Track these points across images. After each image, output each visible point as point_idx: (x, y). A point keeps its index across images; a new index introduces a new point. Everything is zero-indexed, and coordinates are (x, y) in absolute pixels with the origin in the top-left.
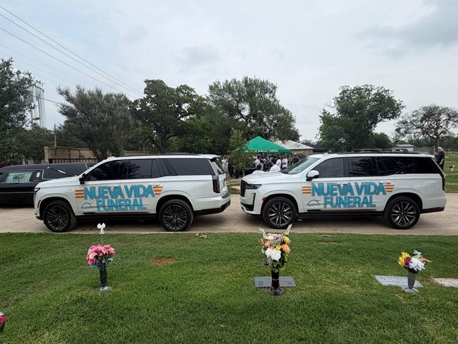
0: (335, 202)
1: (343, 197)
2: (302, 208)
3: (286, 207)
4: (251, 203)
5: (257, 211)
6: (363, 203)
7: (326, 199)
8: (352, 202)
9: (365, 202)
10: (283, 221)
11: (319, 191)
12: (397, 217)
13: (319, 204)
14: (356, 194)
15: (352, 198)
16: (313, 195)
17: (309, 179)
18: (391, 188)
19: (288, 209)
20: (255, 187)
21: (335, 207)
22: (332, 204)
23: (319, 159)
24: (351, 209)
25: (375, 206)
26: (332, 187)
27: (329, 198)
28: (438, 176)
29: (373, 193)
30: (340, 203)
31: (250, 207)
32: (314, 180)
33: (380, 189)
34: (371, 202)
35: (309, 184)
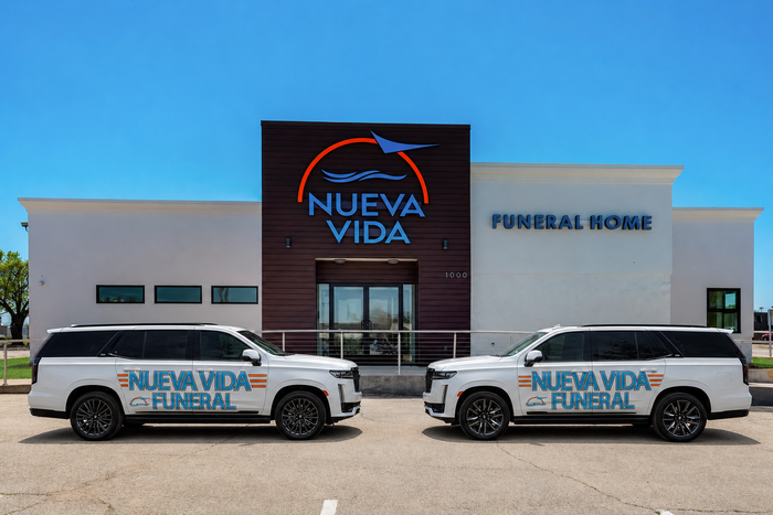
0: (568, 400)
1: (582, 393)
2: (520, 409)
3: (494, 407)
4: (440, 402)
5: (450, 412)
6: (614, 403)
7: (554, 395)
8: (596, 401)
9: (618, 401)
10: (489, 429)
11: (543, 382)
12: (671, 422)
13: (544, 404)
14: (602, 389)
15: (596, 395)
16: (535, 388)
17: (529, 364)
18: (658, 379)
19: (497, 410)
20: (447, 375)
21: (571, 407)
22: (564, 403)
23: (546, 333)
24: (594, 411)
25: (633, 407)
26: (563, 377)
27: (559, 394)
28: (737, 362)
29: (630, 388)
30: (578, 402)
31: (439, 408)
32: (536, 365)
33: (641, 381)
34: (627, 401)
35: (528, 372)
